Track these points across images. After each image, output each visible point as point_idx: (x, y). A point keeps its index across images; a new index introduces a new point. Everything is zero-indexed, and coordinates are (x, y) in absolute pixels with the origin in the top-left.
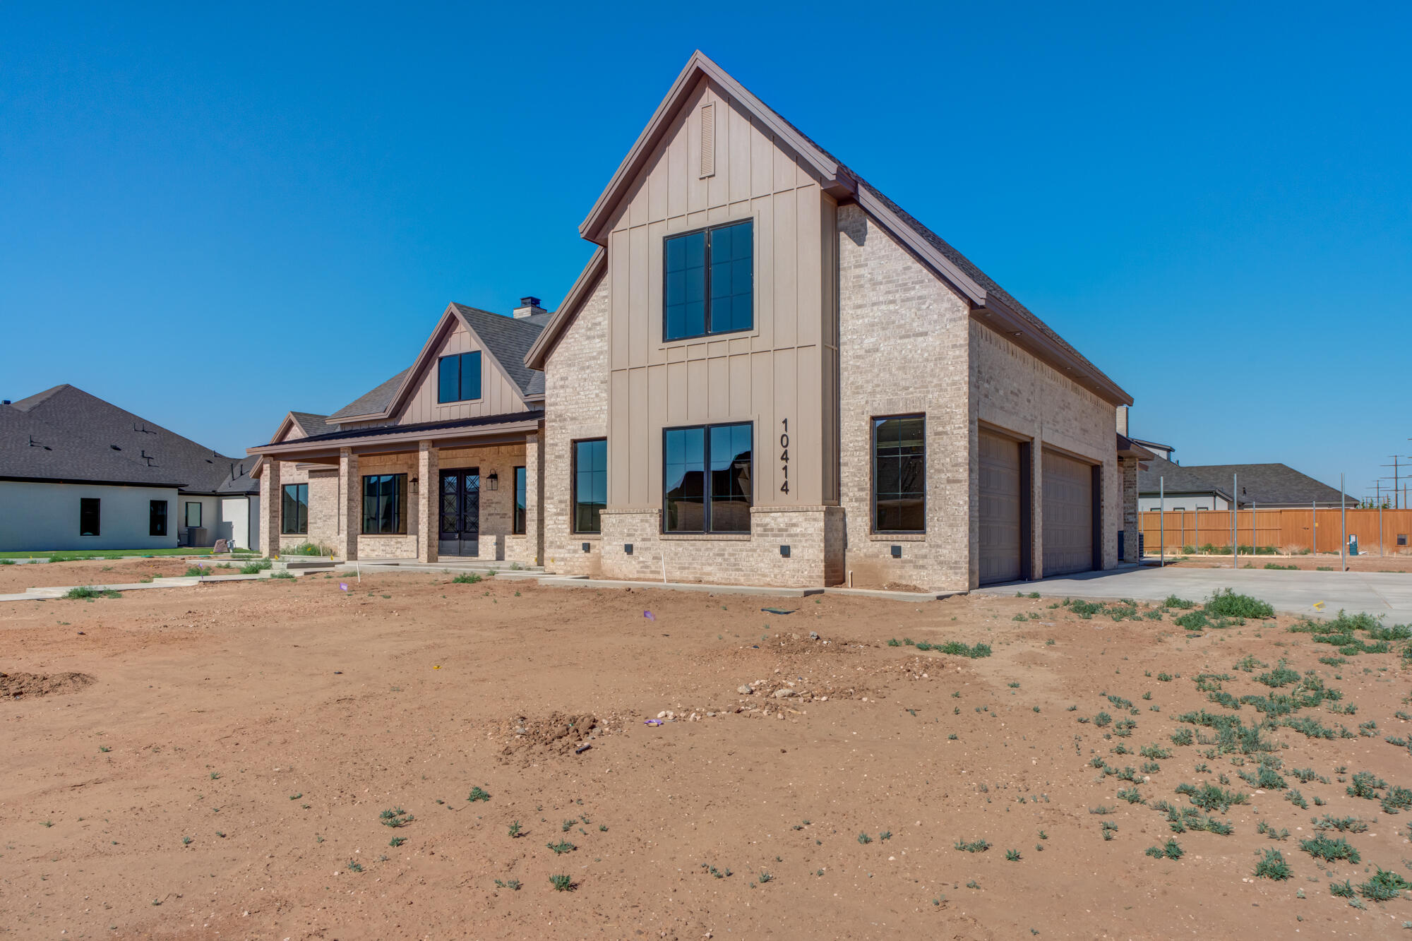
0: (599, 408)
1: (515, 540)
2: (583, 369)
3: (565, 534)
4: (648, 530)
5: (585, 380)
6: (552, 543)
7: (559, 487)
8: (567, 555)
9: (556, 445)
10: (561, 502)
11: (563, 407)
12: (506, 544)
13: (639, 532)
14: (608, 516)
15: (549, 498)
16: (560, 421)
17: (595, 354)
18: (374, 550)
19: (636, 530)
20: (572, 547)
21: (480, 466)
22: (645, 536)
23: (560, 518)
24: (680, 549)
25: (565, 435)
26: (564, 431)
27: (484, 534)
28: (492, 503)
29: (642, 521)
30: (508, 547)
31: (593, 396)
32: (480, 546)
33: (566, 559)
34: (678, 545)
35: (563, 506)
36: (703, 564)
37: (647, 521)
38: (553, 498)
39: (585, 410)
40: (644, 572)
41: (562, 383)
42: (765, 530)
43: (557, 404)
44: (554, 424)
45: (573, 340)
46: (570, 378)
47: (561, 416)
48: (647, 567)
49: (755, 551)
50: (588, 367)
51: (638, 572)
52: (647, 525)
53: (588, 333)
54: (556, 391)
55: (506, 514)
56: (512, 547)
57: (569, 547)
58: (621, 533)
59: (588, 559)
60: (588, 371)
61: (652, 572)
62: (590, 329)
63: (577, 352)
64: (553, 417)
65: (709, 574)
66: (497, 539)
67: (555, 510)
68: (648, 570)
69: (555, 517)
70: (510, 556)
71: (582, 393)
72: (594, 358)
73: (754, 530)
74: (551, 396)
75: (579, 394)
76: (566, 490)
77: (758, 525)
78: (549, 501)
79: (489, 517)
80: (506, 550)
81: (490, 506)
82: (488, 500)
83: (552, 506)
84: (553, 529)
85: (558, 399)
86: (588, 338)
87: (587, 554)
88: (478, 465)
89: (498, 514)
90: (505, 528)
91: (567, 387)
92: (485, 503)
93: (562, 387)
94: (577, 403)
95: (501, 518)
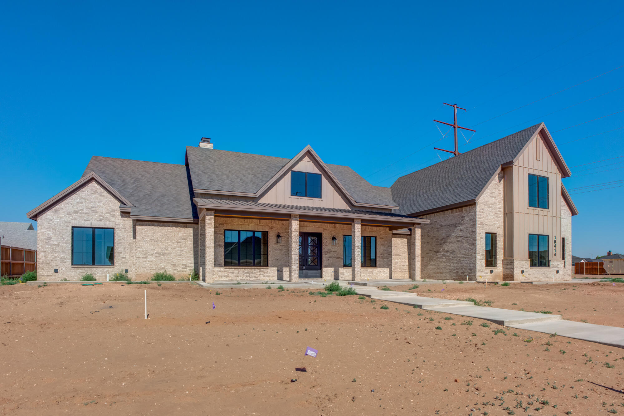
0: (494, 223)
1: (345, 270)
2: (489, 207)
3: (483, 267)
4: (527, 266)
5: (490, 211)
6: (479, 270)
7: (482, 249)
8: (484, 275)
9: (480, 233)
10: (482, 255)
11: (483, 220)
12: (340, 272)
13: (525, 266)
14: (516, 261)
15: (478, 253)
16: (482, 225)
17: (493, 203)
18: (238, 276)
19: (524, 266)
20: (486, 272)
21: (323, 233)
22: (526, 268)
23: (482, 261)
24: (535, 272)
25: (483, 230)
26: (483, 229)
27: (326, 267)
28: (331, 251)
29: (525, 263)
30: (341, 273)
31: (493, 218)
32: (323, 273)
33: (484, 276)
34: (534, 270)
35: (483, 256)
36: (540, 276)
37: (527, 263)
38: (479, 253)
39: (490, 222)
40: (526, 279)
41: (482, 211)
42: (553, 266)
43: (480, 218)
44: (479, 225)
45: (485, 196)
46: (485, 210)
47: (482, 223)
48: (527, 278)
49: (551, 272)
50: (491, 207)
51: (524, 279)
52: (527, 264)
53: (491, 195)
54: (480, 213)
55: (340, 257)
56: (344, 273)
57: (485, 272)
58: (520, 267)
59: (491, 276)
60: (491, 208)
61: (528, 279)
62: (491, 194)
63: (487, 201)
64: (479, 223)
65: (541, 279)
66: (334, 270)
67: (480, 258)
68: (527, 279)
69: (480, 261)
70: (342, 277)
71: (489, 216)
72: (493, 204)
73: (551, 266)
74: (479, 215)
75: (488, 216)
76: (484, 250)
77: (552, 265)
78: (478, 254)
79: (330, 258)
80: (340, 274)
81: (330, 253)
82: (328, 250)
83: (479, 256)
84: (480, 265)
85: (481, 217)
86: (491, 197)
87: (491, 274)
88: (322, 232)
89: (335, 257)
90: (339, 264)
91: (484, 212)
92: (326, 251)
93: (482, 212)
94: (487, 219)
95: (337, 259)
